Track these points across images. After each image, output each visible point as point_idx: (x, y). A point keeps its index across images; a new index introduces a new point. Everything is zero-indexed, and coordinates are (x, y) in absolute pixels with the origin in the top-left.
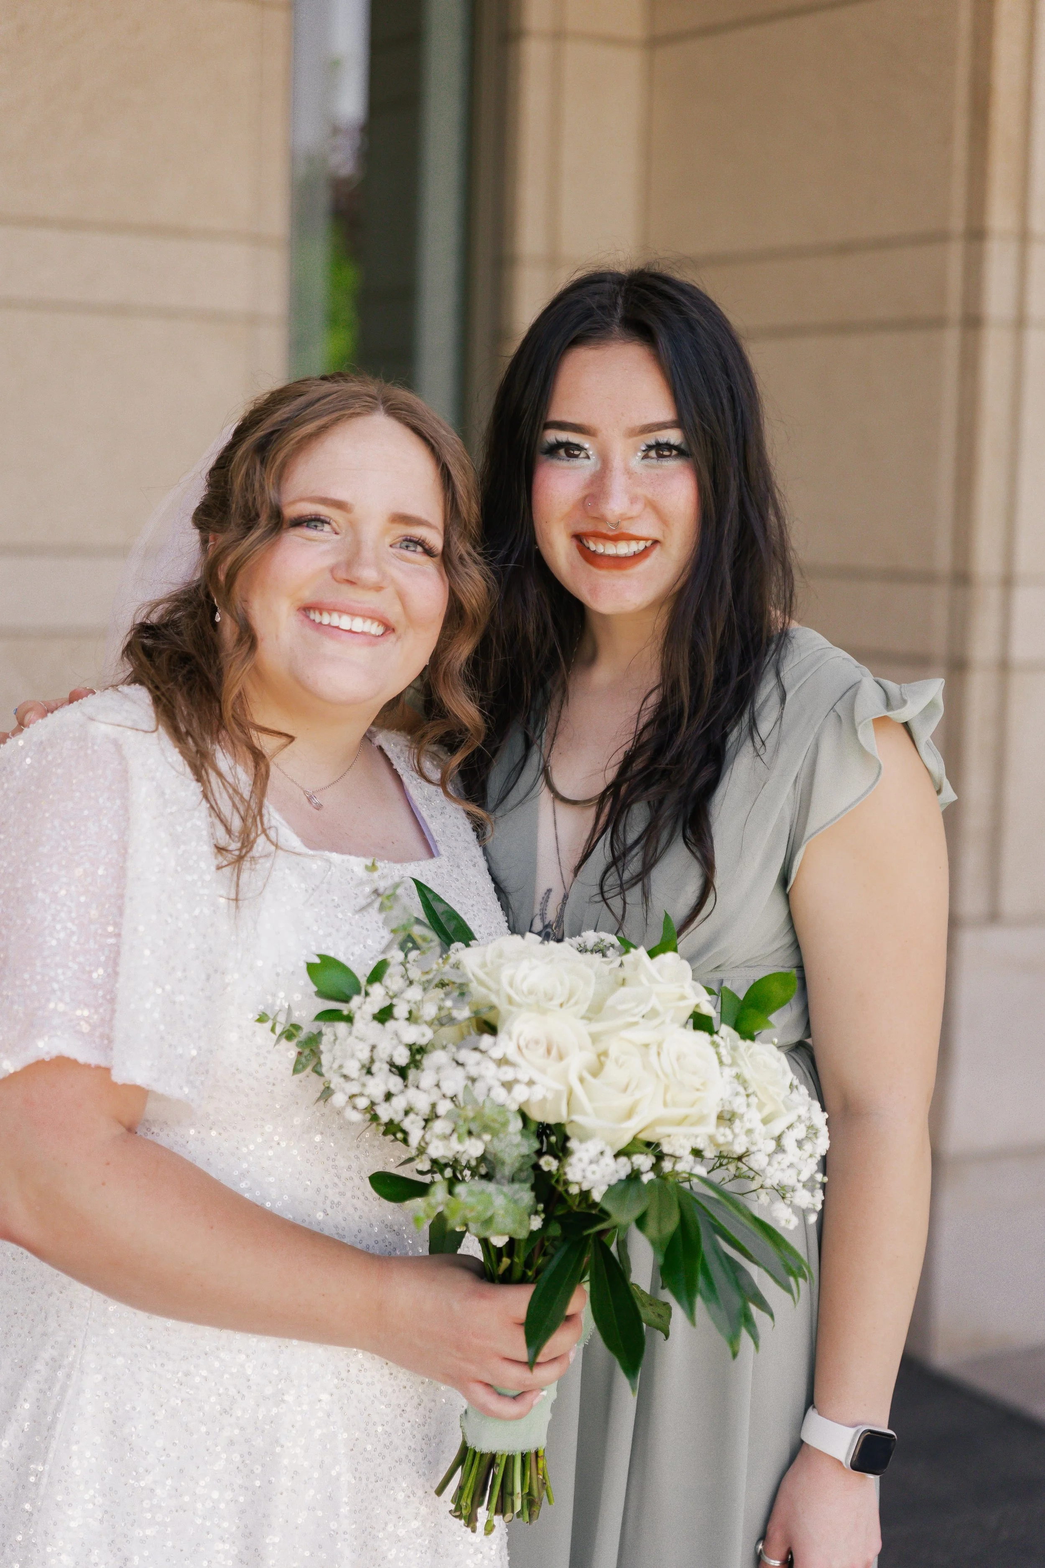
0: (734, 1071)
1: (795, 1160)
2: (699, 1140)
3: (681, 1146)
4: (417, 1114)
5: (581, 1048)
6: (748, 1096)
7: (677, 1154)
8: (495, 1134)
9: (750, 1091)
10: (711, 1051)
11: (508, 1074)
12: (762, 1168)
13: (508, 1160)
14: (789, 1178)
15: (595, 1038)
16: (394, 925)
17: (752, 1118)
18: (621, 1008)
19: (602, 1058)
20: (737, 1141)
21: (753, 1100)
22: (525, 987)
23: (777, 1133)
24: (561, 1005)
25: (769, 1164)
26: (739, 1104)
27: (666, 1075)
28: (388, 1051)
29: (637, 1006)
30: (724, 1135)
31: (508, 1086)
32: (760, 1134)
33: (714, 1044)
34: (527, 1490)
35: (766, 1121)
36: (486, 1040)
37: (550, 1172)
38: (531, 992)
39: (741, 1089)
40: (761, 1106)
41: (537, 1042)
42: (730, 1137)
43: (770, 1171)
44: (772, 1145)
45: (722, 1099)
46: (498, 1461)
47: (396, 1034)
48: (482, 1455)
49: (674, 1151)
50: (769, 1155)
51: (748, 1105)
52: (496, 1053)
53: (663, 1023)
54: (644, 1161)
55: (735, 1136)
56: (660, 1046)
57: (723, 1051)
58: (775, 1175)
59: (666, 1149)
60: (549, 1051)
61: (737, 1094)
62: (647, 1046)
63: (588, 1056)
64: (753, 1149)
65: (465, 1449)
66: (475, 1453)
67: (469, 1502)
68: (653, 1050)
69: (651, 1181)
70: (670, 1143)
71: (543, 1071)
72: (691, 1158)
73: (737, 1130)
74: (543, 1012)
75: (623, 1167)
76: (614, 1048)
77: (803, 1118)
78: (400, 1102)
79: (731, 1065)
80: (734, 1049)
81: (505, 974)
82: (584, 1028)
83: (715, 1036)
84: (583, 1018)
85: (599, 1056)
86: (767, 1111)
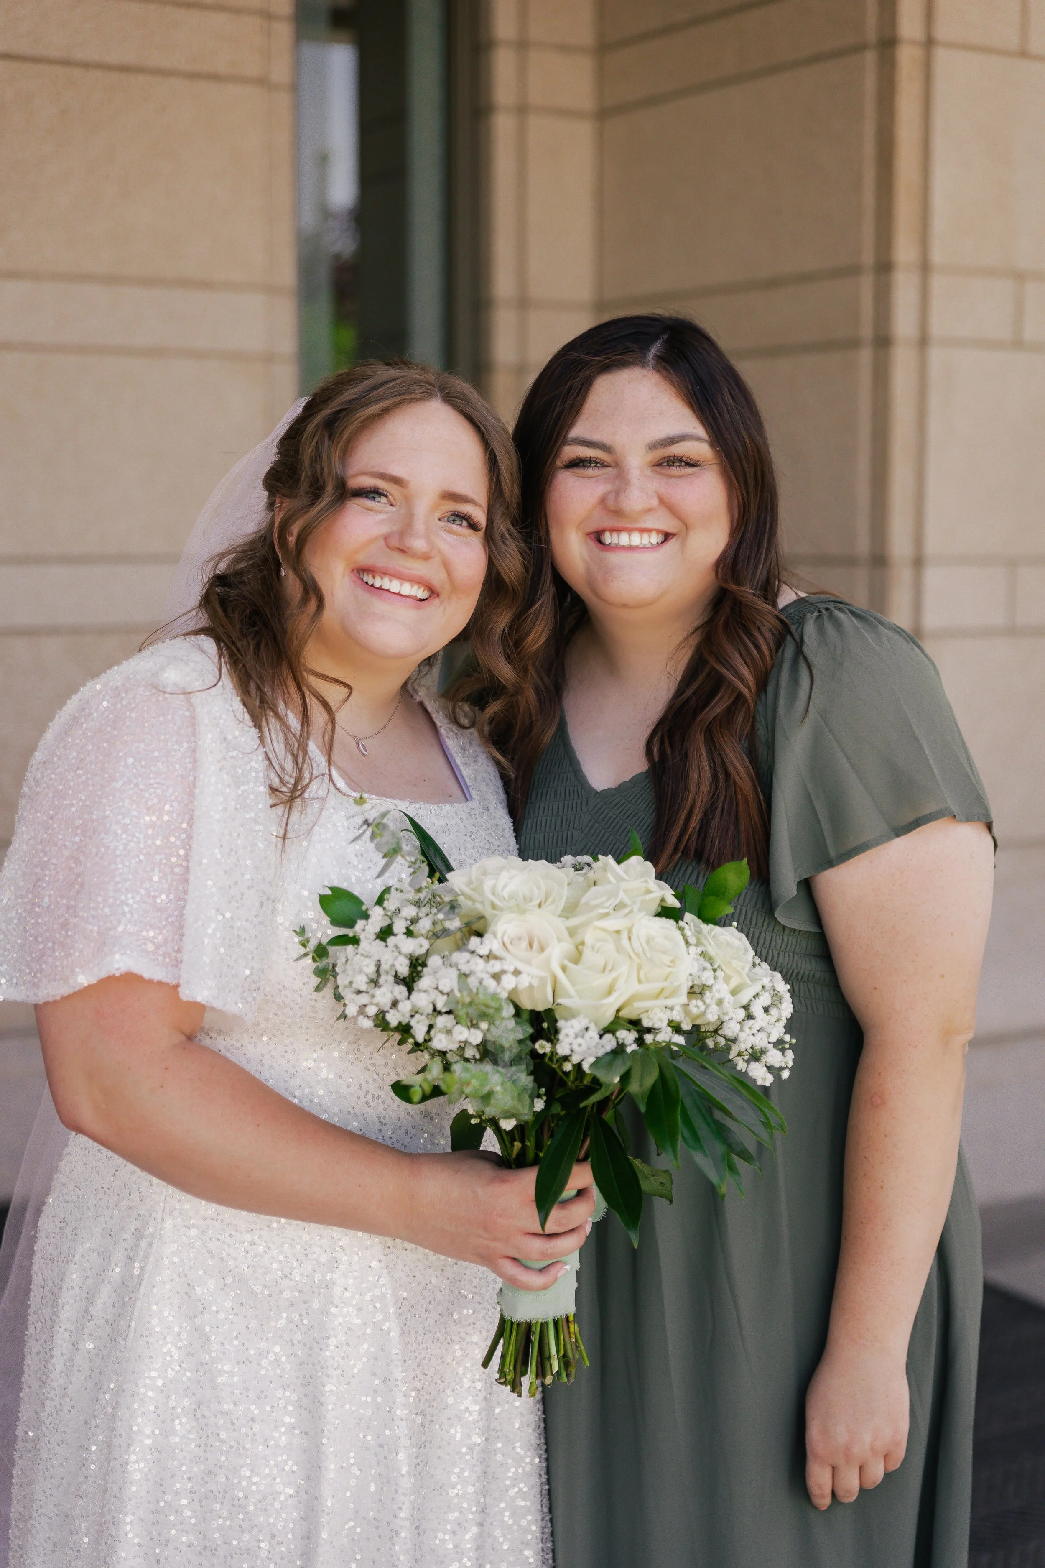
0: (699, 950)
1: (764, 1024)
2: (675, 1012)
3: (661, 1020)
4: (421, 1015)
5: (560, 940)
6: (715, 970)
7: (656, 1026)
8: (491, 1023)
9: (716, 966)
10: (677, 934)
11: (496, 966)
12: (735, 1034)
13: (506, 1044)
14: (760, 1041)
15: (572, 932)
16: (386, 850)
17: (721, 989)
18: (593, 903)
19: (580, 947)
20: (709, 1011)
21: (720, 973)
22: (506, 894)
23: (745, 1002)
24: (540, 905)
25: (742, 1030)
26: (707, 977)
27: (638, 955)
28: (390, 962)
29: (608, 900)
30: (697, 1006)
31: (497, 977)
32: (729, 1003)
33: (681, 929)
34: (562, 1353)
35: (734, 993)
36: (474, 941)
37: (545, 1054)
38: (511, 897)
39: (708, 965)
40: (727, 979)
41: (520, 939)
42: (703, 1008)
43: (742, 1036)
44: (742, 1013)
45: (691, 975)
46: (534, 1329)
47: (396, 947)
48: (519, 1325)
49: (654, 1024)
50: (740, 1023)
51: (715, 978)
52: (484, 951)
53: (631, 911)
54: (628, 1037)
55: (707, 1006)
56: (630, 931)
57: (688, 933)
58: (747, 1040)
59: (646, 1023)
60: (531, 945)
61: (705, 969)
62: (618, 932)
63: (568, 946)
64: (726, 1018)
65: (503, 1321)
66: (512, 1323)
67: (512, 1368)
68: (625, 935)
69: (633, 1051)
70: (648, 1018)
71: (528, 962)
72: (669, 1029)
73: (708, 1001)
74: (522, 912)
75: (609, 1042)
76: (589, 937)
77: (767, 987)
78: (405, 1007)
79: (697, 945)
80: (699, 932)
81: (488, 884)
82: (562, 924)
83: (680, 922)
84: (560, 916)
85: (577, 947)
86: (734, 983)
